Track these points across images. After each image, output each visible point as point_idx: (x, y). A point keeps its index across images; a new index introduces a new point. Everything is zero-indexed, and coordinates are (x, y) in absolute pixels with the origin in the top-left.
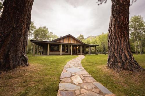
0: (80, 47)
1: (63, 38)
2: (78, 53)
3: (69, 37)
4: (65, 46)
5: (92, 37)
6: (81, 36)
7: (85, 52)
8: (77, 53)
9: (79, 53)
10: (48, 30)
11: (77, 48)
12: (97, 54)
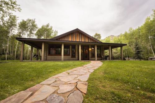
0: (94, 49)
1: (68, 35)
2: (92, 57)
3: (77, 32)
4: (71, 47)
5: (113, 37)
6: (96, 35)
7: (103, 56)
8: (90, 58)
9: (93, 59)
10: (53, 29)
11: (90, 49)
12: (124, 59)
